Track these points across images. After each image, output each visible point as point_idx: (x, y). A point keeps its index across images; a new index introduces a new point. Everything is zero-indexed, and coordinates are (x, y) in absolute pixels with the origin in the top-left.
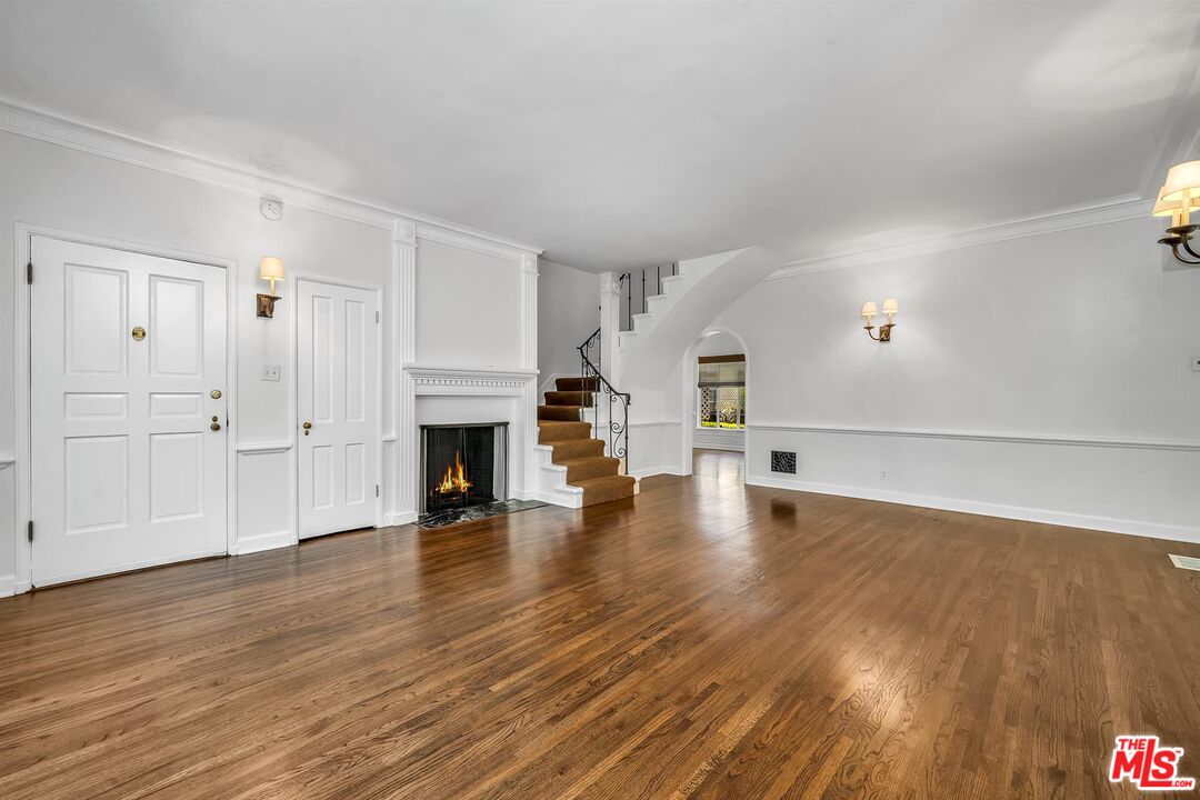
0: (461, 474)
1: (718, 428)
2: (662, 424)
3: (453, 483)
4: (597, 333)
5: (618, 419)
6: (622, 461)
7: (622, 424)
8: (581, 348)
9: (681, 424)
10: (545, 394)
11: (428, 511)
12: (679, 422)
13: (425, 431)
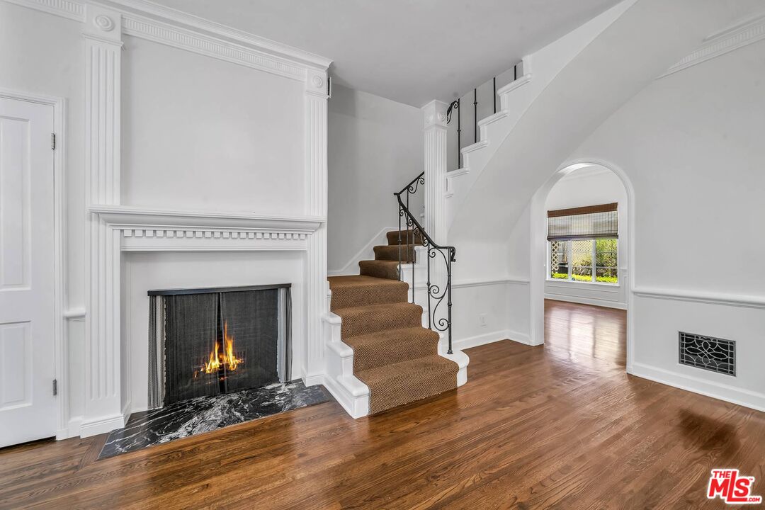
0: (230, 350)
1: (570, 280)
2: (507, 282)
3: (221, 360)
4: (420, 178)
5: (440, 280)
6: (443, 336)
7: (443, 287)
8: (398, 195)
9: (529, 282)
10: (374, 249)
11: (167, 401)
12: (526, 280)
13: (159, 299)
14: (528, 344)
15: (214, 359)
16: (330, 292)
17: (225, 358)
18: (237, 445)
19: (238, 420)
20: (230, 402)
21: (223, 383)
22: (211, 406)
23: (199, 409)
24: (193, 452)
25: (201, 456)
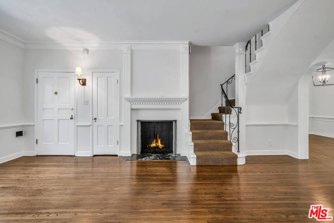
0: (159, 142)
2: (287, 125)
3: (156, 144)
4: (233, 77)
7: (236, 124)
8: (222, 85)
9: (297, 126)
10: (218, 108)
11: (141, 153)
12: (296, 125)
13: (139, 122)
14: (297, 158)
15: (154, 143)
16: (190, 124)
17: (158, 144)
18: (155, 164)
19: (158, 159)
20: (157, 156)
21: (156, 150)
22: (152, 156)
23: (149, 156)
24: (145, 163)
25: (147, 164)
